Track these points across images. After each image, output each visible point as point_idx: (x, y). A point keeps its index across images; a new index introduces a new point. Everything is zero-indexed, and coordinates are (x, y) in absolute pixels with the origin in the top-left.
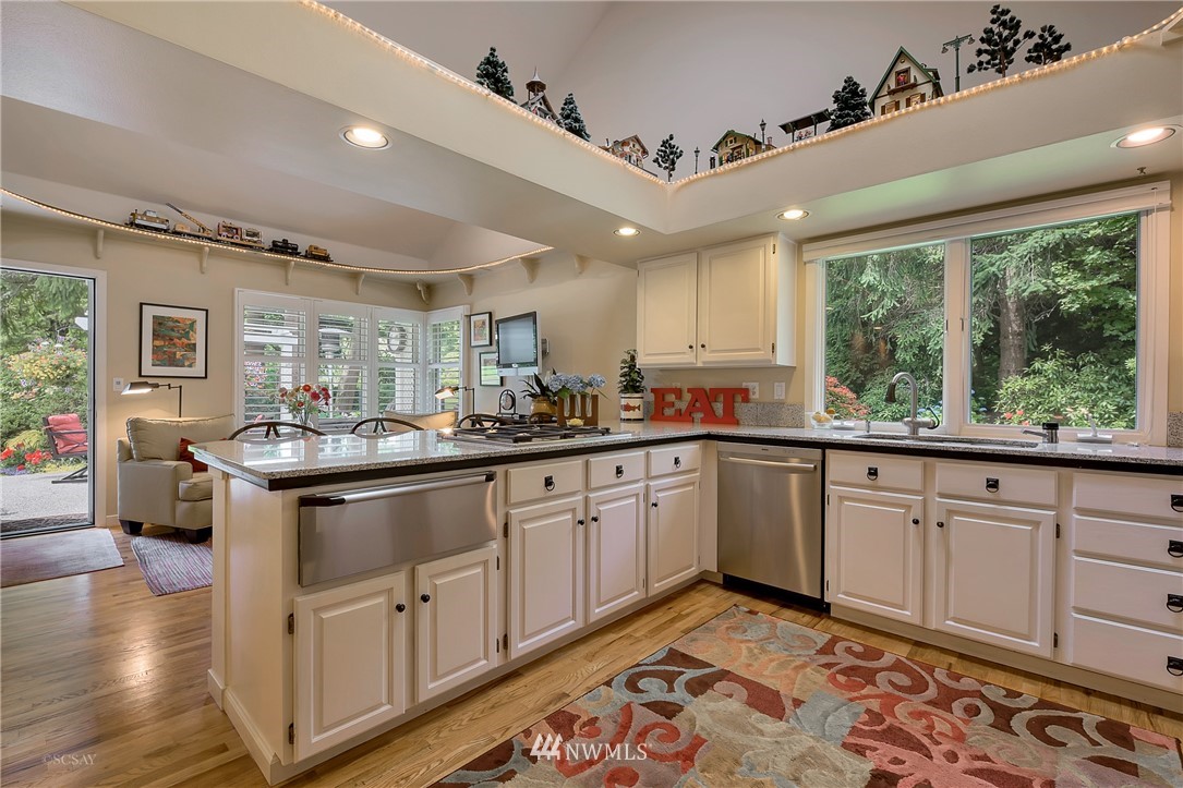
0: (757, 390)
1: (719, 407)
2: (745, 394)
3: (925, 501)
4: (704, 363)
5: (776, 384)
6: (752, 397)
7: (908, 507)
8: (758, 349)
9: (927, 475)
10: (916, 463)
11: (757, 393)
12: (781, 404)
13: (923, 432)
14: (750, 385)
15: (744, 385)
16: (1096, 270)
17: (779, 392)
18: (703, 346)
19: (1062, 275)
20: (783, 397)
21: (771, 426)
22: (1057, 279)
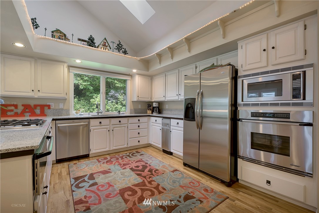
0: (53, 105)
1: (38, 111)
2: (49, 107)
3: (110, 127)
4: (38, 96)
5: (60, 104)
6: (51, 107)
7: (107, 128)
8: (61, 94)
9: (110, 121)
10: (108, 120)
11: (53, 106)
12: (62, 109)
13: (100, 114)
14: (50, 104)
15: (48, 104)
16: (85, 81)
17: (61, 106)
18: (39, 91)
19: (80, 81)
20: (63, 107)
21: (59, 115)
22: (79, 81)
